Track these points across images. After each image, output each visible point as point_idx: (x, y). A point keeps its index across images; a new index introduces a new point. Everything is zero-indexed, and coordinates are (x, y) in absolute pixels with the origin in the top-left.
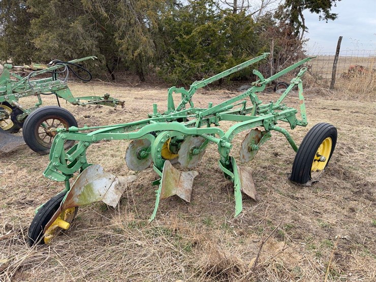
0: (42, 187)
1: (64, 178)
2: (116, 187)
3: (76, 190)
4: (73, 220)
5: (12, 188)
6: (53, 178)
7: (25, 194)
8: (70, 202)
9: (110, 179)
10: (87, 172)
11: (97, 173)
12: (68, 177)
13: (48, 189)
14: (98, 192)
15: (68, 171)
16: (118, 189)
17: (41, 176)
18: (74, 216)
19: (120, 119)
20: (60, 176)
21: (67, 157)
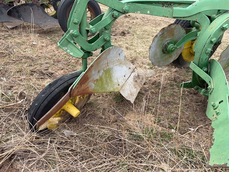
0: (64, 62)
1: (82, 54)
2: (134, 79)
3: (93, 72)
4: (85, 105)
5: (40, 58)
6: (68, 51)
7: (48, 65)
8: (83, 87)
9: (130, 68)
10: (109, 53)
11: (119, 58)
12: (86, 55)
13: (69, 65)
14: (116, 81)
15: (87, 47)
16: (136, 81)
17: (66, 53)
18: (87, 101)
19: (133, 22)
20: (77, 51)
21: (89, 27)
